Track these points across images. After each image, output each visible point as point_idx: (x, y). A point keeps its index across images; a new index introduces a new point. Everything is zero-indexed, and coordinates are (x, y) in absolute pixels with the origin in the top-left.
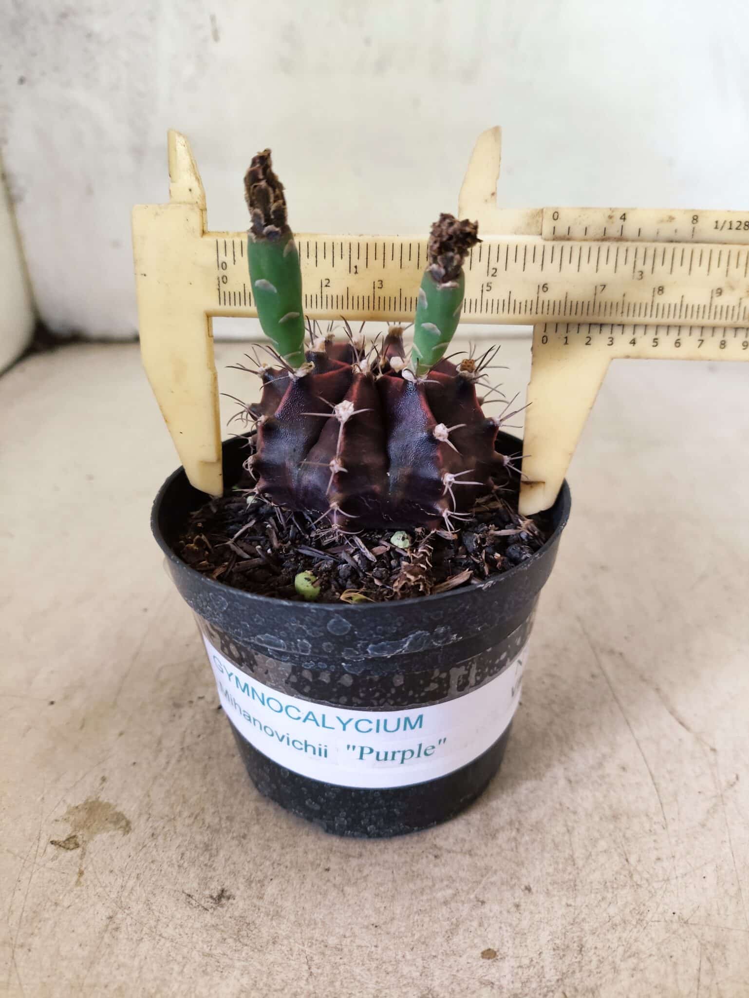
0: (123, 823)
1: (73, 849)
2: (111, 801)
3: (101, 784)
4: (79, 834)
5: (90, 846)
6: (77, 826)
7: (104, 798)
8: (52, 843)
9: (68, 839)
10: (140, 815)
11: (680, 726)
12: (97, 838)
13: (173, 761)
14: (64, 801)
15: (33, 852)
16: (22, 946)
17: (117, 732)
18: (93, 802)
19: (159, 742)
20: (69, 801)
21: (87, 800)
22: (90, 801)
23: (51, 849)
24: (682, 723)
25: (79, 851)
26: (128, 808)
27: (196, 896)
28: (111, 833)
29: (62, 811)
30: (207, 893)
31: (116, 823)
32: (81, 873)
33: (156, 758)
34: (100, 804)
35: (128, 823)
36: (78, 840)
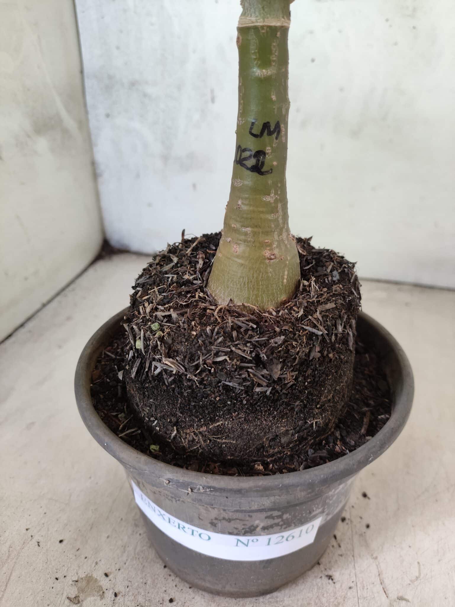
0: (101, 592)
1: (76, 604)
2: (98, 578)
3: (95, 566)
4: (81, 595)
5: (84, 603)
6: (81, 590)
7: (95, 576)
8: (68, 598)
9: (75, 598)
10: (110, 589)
11: (384, 594)
12: (88, 599)
13: (130, 560)
14: (77, 574)
15: (59, 602)
17: (107, 536)
18: (90, 577)
19: (125, 547)
20: (79, 574)
21: (87, 575)
22: (89, 575)
23: (67, 602)
24: (385, 592)
25: (79, 605)
26: (105, 583)
28: (95, 598)
29: (74, 579)
31: (98, 592)
34: (93, 579)
35: (103, 593)
36: (80, 599)
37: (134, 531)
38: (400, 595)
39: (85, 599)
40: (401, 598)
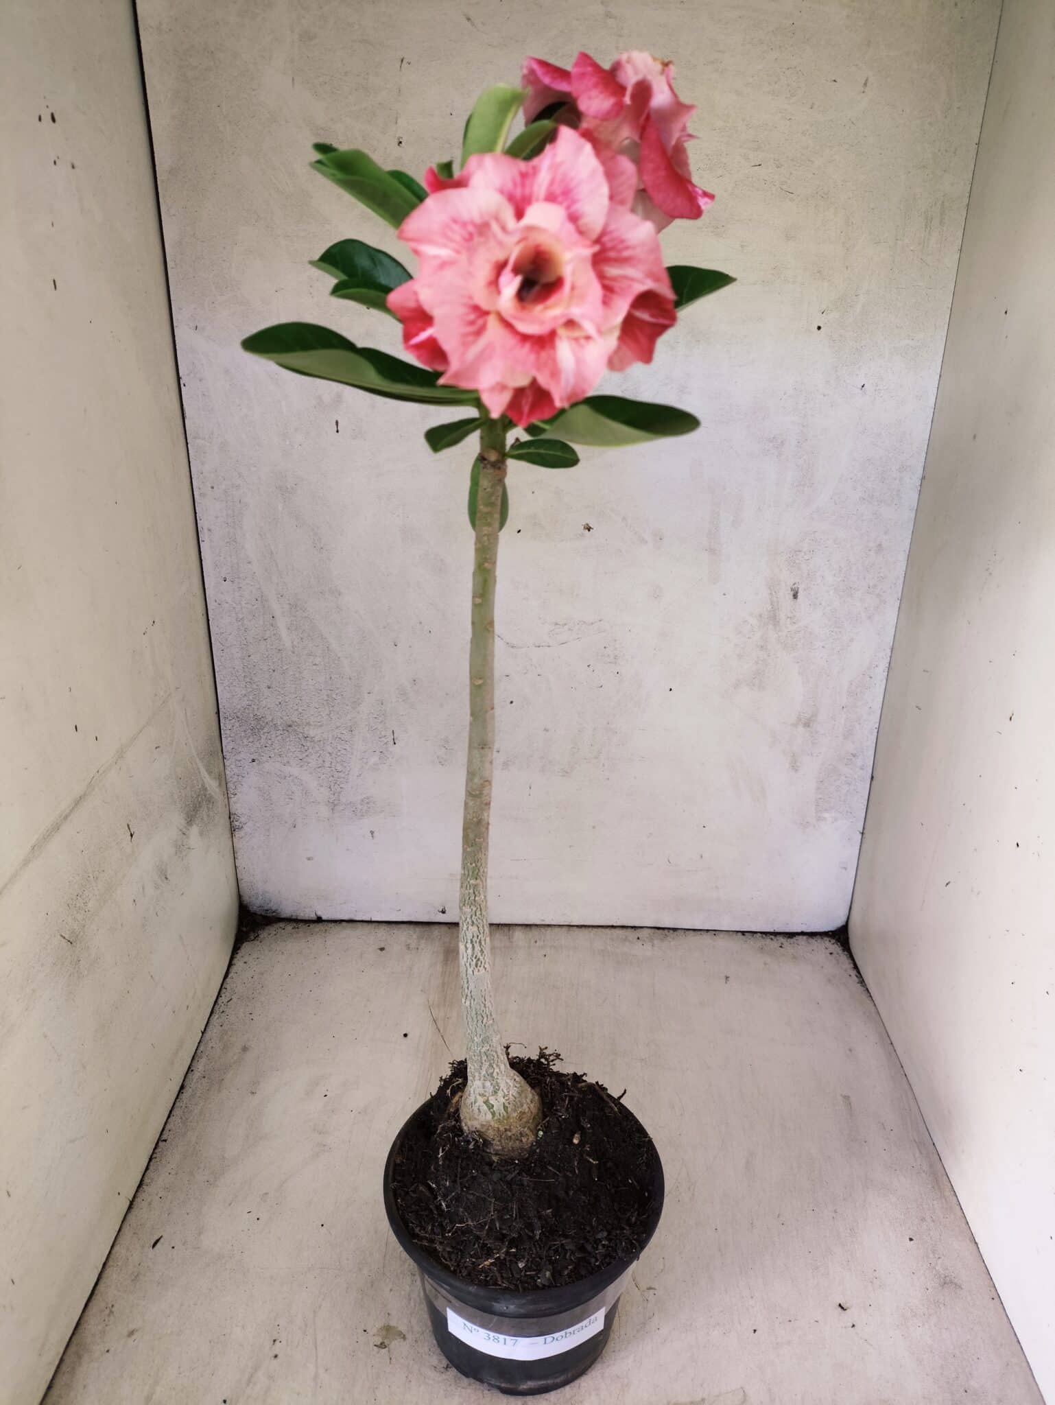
0: (402, 1336)
1: (384, 1348)
2: (395, 1325)
3: (388, 1317)
4: (385, 1341)
5: (391, 1347)
6: (384, 1337)
7: (393, 1323)
8: (375, 1345)
9: (381, 1344)
10: (408, 1332)
12: (393, 1343)
13: (417, 1305)
14: (375, 1325)
15: (369, 1350)
16: (377, 1388)
17: (389, 1289)
20: (377, 1326)
21: (384, 1325)
22: (386, 1325)
23: (375, 1347)
25: (387, 1349)
26: (403, 1328)
27: (438, 1367)
28: (398, 1340)
29: (375, 1331)
30: (442, 1366)
31: (400, 1335)
32: (390, 1359)
33: (409, 1303)
34: (390, 1327)
35: (404, 1335)
36: (386, 1344)
37: (413, 1281)
38: (648, 1286)
39: (391, 1342)
40: (650, 1288)
